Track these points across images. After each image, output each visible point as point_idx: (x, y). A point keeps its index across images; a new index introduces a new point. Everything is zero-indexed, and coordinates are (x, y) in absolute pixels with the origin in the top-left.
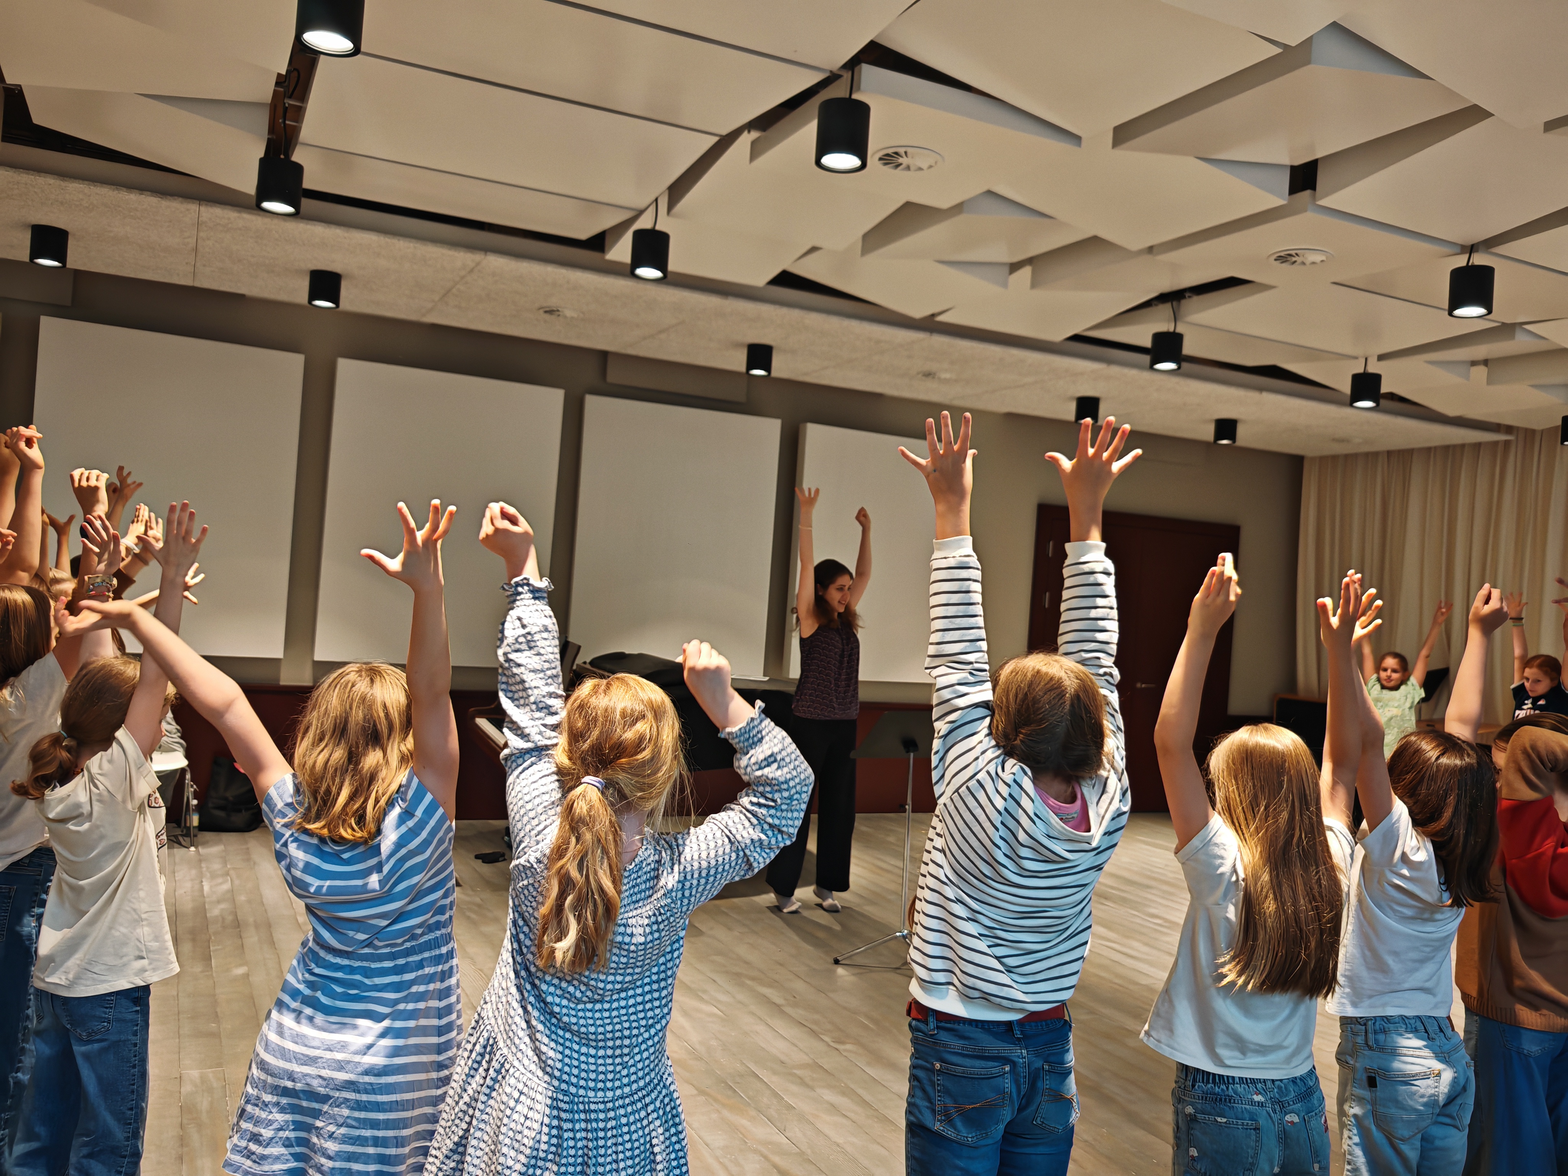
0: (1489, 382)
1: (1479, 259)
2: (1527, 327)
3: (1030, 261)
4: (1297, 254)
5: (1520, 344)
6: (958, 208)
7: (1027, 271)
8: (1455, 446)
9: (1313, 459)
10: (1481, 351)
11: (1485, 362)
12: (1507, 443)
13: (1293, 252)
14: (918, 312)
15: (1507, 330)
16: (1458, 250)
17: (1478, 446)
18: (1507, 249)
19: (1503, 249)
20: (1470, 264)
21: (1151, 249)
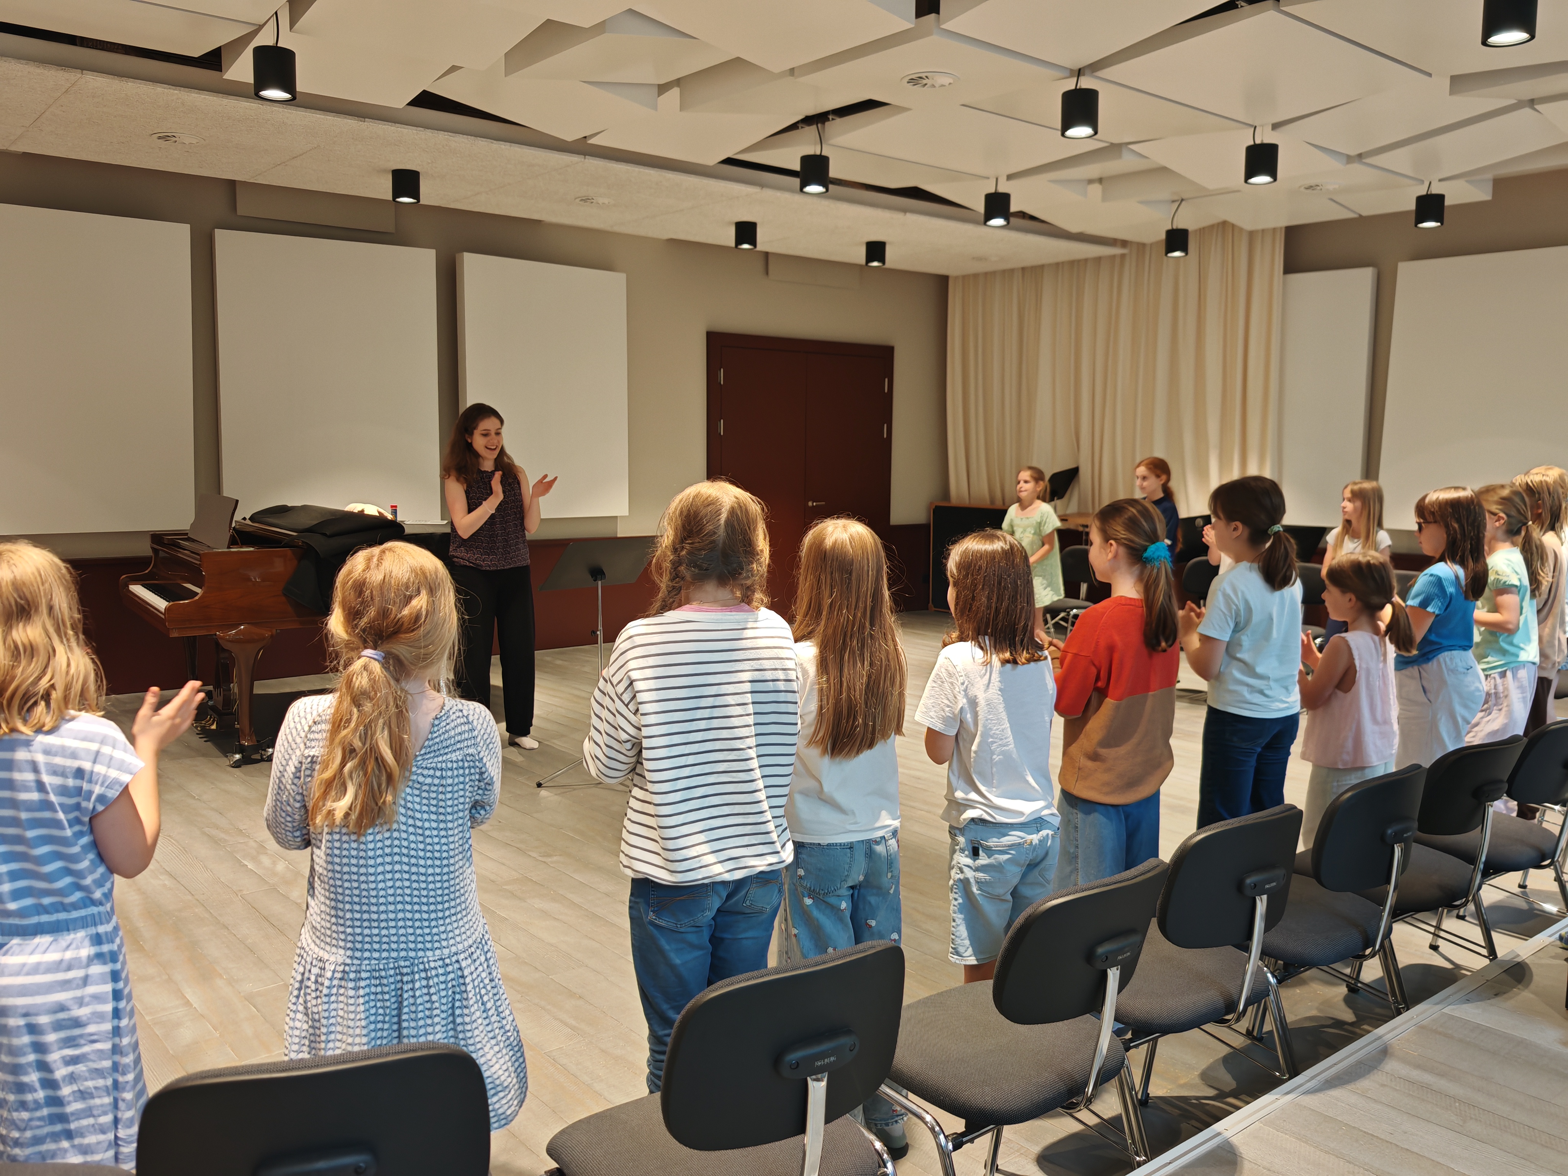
0: (1105, 199)
1: (1086, 83)
2: (1131, 147)
3: (678, 82)
4: (927, 77)
5: (1125, 163)
6: (600, 28)
7: (675, 92)
8: (1079, 261)
9: (956, 278)
10: (1093, 170)
11: (1100, 180)
12: (1123, 256)
13: (923, 75)
14: (570, 135)
15: (1115, 149)
16: (1067, 74)
17: (1098, 260)
18: (1109, 72)
19: (1105, 73)
20: (1078, 87)
21: (792, 71)
